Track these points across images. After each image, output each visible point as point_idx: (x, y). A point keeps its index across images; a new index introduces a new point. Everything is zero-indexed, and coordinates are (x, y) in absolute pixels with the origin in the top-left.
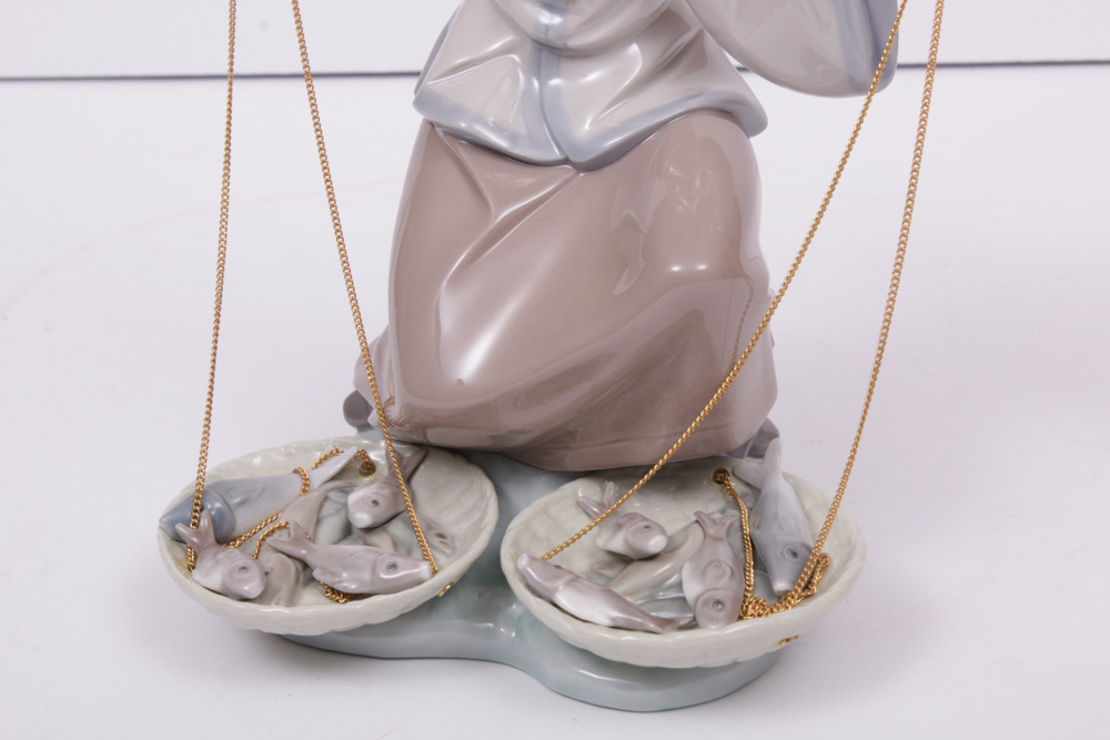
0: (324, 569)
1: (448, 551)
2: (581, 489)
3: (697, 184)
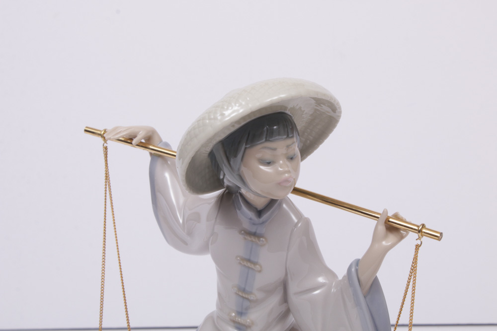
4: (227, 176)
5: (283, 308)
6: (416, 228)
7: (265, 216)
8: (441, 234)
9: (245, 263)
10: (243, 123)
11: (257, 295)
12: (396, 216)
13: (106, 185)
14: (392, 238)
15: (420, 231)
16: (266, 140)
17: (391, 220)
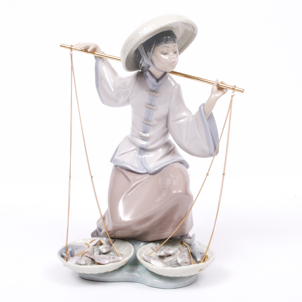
0: (98, 260)
1: (124, 257)
2: (152, 245)
3: (177, 178)
4: (145, 61)
5: (165, 130)
6: (232, 88)
7: (160, 82)
8: (244, 90)
9: (149, 106)
10: (154, 35)
11: (154, 122)
12: (222, 83)
13: (72, 73)
14: (220, 93)
15: (233, 89)
16: (165, 43)
17: (219, 84)
